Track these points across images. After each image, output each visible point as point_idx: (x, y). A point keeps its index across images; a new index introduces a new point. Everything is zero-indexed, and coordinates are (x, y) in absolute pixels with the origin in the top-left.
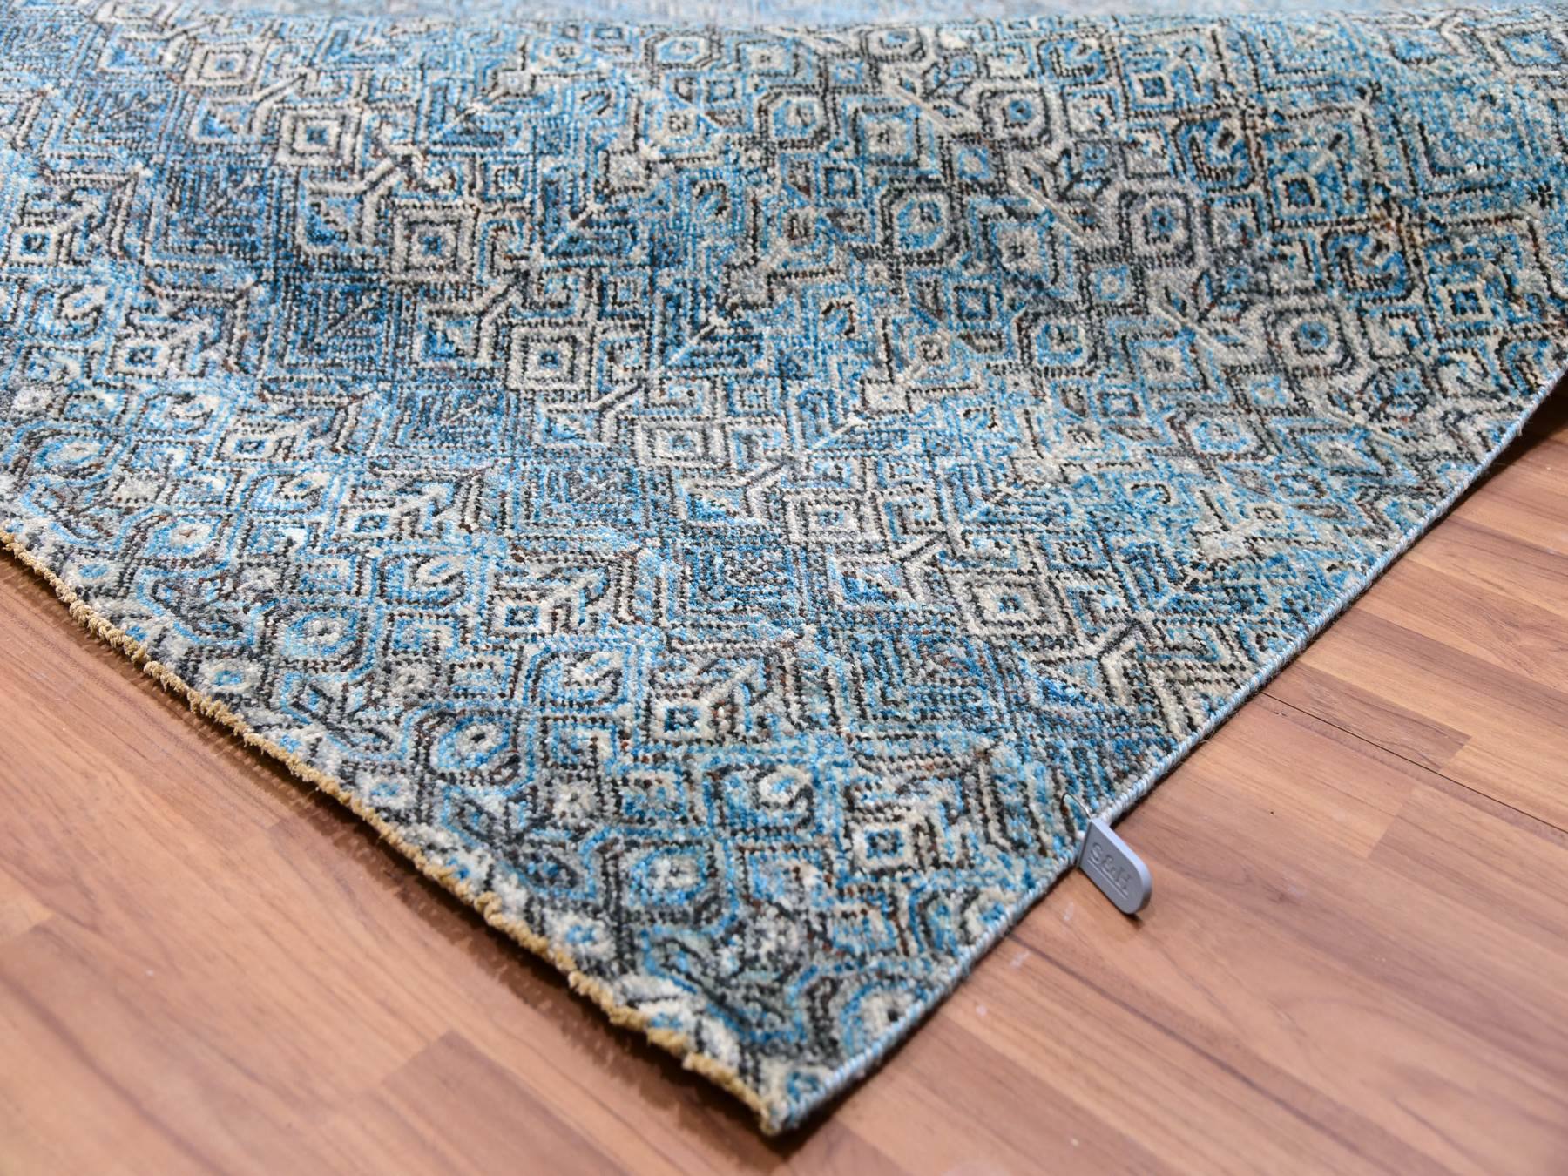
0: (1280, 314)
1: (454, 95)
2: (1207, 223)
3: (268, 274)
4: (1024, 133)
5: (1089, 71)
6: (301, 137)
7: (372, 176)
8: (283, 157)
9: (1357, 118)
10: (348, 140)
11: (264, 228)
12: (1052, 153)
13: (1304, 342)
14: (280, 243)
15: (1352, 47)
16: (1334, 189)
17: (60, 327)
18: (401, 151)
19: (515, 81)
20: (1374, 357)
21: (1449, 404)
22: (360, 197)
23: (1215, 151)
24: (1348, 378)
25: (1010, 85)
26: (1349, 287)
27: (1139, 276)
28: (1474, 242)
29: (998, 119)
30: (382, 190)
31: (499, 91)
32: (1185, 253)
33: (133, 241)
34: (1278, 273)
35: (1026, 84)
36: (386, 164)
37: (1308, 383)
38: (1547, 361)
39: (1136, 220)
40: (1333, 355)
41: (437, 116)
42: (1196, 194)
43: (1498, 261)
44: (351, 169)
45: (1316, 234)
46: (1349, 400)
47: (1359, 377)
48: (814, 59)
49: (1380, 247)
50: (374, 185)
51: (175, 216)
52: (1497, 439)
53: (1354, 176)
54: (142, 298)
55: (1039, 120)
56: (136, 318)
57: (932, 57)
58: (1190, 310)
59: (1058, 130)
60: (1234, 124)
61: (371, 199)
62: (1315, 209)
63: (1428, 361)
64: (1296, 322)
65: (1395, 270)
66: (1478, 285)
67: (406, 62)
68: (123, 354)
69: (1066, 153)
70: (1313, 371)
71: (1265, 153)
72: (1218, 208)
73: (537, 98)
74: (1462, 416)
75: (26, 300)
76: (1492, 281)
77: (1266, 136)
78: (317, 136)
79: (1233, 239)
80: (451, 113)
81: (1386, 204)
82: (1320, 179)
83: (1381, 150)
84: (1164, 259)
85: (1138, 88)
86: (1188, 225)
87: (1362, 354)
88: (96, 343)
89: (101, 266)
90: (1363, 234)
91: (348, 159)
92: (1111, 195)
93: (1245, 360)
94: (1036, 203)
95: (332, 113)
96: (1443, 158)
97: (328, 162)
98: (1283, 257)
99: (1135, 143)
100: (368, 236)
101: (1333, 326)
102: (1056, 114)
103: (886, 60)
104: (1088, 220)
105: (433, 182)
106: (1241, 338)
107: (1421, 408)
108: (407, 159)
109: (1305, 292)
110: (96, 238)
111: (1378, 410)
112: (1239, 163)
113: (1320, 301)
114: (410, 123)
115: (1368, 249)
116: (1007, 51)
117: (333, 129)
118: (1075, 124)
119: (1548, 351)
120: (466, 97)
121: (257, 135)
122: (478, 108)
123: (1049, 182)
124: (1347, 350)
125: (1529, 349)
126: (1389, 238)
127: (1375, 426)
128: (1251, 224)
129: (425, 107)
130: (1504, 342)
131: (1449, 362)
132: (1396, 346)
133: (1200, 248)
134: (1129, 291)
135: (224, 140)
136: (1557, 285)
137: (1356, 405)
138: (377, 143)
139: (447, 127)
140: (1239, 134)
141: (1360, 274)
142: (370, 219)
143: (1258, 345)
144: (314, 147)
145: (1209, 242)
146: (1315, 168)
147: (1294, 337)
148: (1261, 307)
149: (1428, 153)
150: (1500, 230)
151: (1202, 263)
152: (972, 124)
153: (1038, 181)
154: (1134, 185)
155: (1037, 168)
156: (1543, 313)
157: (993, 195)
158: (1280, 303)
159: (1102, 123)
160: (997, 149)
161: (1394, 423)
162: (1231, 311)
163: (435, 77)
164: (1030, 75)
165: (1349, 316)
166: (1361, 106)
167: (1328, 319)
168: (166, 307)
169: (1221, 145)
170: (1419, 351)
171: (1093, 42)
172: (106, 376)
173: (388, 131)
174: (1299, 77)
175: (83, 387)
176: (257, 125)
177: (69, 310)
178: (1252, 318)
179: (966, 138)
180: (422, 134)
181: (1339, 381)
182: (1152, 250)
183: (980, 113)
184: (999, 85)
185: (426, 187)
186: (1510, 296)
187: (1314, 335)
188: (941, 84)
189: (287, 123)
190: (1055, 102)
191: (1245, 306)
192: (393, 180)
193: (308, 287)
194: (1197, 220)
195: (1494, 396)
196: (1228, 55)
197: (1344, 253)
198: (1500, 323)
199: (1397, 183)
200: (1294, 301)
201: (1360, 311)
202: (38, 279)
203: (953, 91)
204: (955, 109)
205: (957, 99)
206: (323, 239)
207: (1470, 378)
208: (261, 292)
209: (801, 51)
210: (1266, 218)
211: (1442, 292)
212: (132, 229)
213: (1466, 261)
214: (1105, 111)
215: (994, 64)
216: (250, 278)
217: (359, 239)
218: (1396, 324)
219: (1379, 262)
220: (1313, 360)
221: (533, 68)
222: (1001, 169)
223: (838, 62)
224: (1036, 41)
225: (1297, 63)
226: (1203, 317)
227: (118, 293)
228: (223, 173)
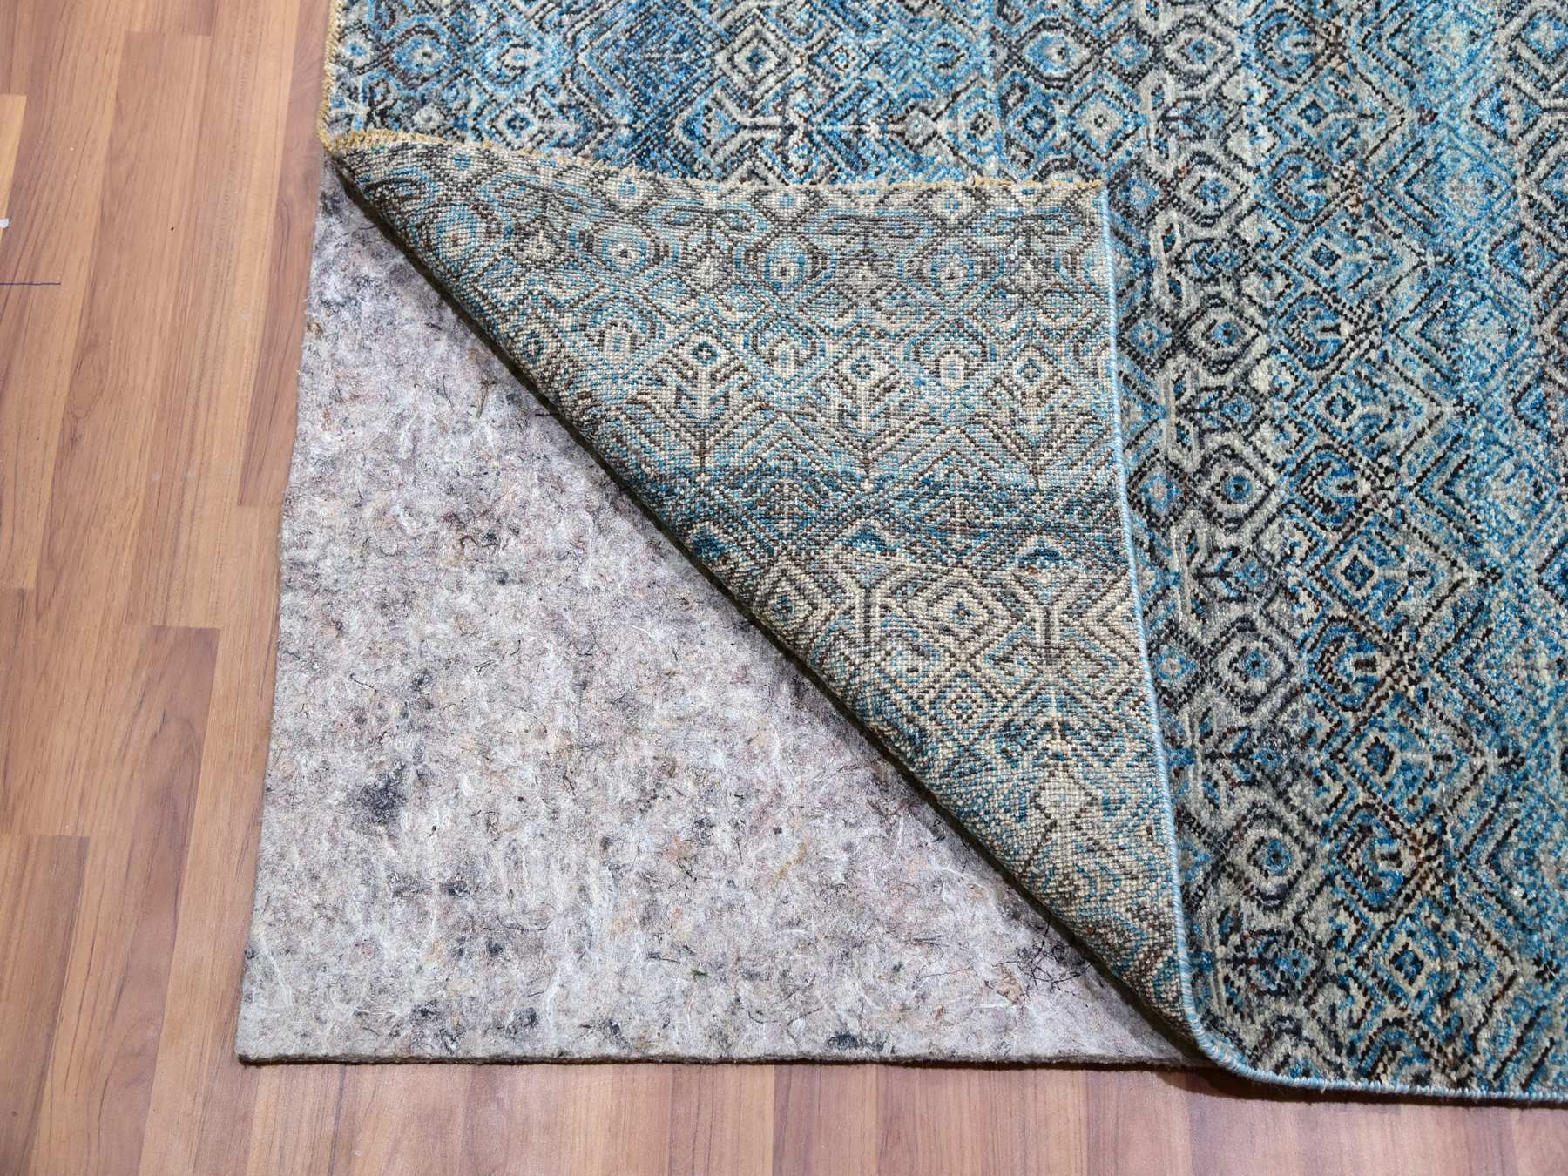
0: (1271, 815)
2: (1288, 700)
4: (1220, 505)
5: (1328, 508)
9: (1478, 762)
12: (1225, 540)
13: (1263, 854)
15: (1543, 713)
16: (1410, 784)
20: (1297, 920)
21: (1301, 1012)
23: (1348, 663)
24: (1258, 913)
25: (1254, 460)
26: (1342, 855)
27: (1198, 681)
28: (1463, 936)
29: (1214, 478)
32: (1250, 702)
34: (1301, 789)
35: (1269, 472)
37: (1225, 885)
38: (1409, 1072)
39: (1236, 646)
40: (1270, 886)
42: (1301, 673)
43: (1464, 967)
45: (1362, 797)
46: (1236, 928)
47: (1269, 922)
49: (1395, 858)
52: (1294, 1074)
53: (1433, 794)
55: (1243, 508)
57: (1227, 379)
58: (1209, 742)
59: (1248, 529)
60: (1384, 665)
62: (1376, 778)
63: (1330, 967)
64: (1275, 833)
65: (1387, 884)
66: (1432, 965)
69: (1235, 551)
70: (1239, 879)
71: (1385, 706)
72: (1307, 699)
74: (1296, 1032)
76: (1444, 975)
77: (1399, 697)
79: (1295, 730)
81: (1432, 838)
82: (1406, 766)
83: (1470, 801)
84: (1231, 693)
85: (1346, 561)
86: (1272, 686)
87: (1291, 908)
90: (1393, 836)
92: (1236, 611)
93: (1205, 818)
94: (1175, 562)
96: (1507, 861)
98: (1319, 782)
99: (1293, 596)
101: (1298, 866)
102: (1260, 518)
104: (1201, 609)
106: (1223, 800)
107: (1278, 994)
109: (1306, 821)
111: (1249, 962)
112: (1358, 690)
113: (1310, 840)
115: (1386, 849)
116: (1290, 429)
118: (1265, 538)
119: (1419, 1067)
123: (1200, 558)
124: (1285, 893)
125: (1409, 1049)
126: (1409, 860)
127: (1223, 970)
128: (1320, 735)
130: (1399, 1022)
131: (1345, 988)
132: (1323, 931)
133: (1264, 710)
134: (1179, 684)
136: (1485, 1036)
137: (1235, 939)
140: (1380, 672)
141: (1358, 858)
143: (1229, 816)
145: (1275, 714)
146: (1410, 756)
147: (1261, 842)
148: (1265, 796)
149: (1501, 844)
150: (1490, 952)
151: (1254, 721)
152: (1190, 463)
153: (1193, 549)
154: (1260, 623)
155: (1202, 539)
156: (1450, 1039)
157: (1151, 526)
158: (1279, 808)
159: (1287, 558)
160: (1189, 498)
161: (1241, 982)
162: (1238, 775)
164: (1279, 467)
165: (1317, 873)
166: (1492, 759)
167: (1300, 857)
169: (1357, 665)
170: (1332, 955)
171: (1365, 487)
174: (1472, 686)
178: (1246, 796)
179: (1174, 469)
181: (1248, 908)
182: (1227, 675)
183: (1206, 460)
184: (1247, 452)
186: (1444, 1000)
187: (1276, 857)
188: (1206, 410)
190: (1274, 499)
191: (1252, 783)
194: (1282, 691)
195: (1338, 1047)
196: (1446, 612)
197: (1366, 830)
199: (1457, 836)
200: (1291, 818)
201: (1329, 879)
203: (1207, 424)
204: (1191, 440)
205: (1202, 434)
207: (1342, 1015)
210: (1336, 744)
211: (1401, 938)
213: (1443, 942)
214: (1300, 552)
215: (1265, 430)
218: (1343, 917)
219: (1382, 866)
220: (1252, 872)
222: (1176, 515)
224: (1326, 440)
225: (1488, 677)
226: (1212, 757)
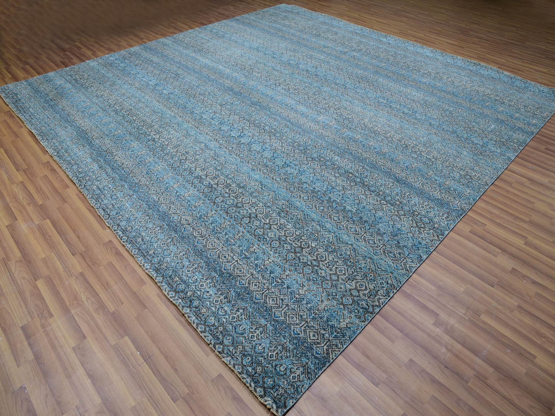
0: (357, 282)
1: (244, 252)
2: (348, 271)
3: (218, 274)
4: (323, 260)
5: (332, 252)
6: (223, 257)
7: (232, 263)
8: (220, 260)
9: (368, 261)
10: (229, 258)
11: (218, 268)
12: (326, 262)
13: (361, 286)
14: (220, 270)
15: (368, 252)
16: (365, 268)
17: (192, 282)
18: (236, 259)
19: (252, 250)
20: (370, 289)
21: (379, 297)
22: (231, 265)
23: (349, 263)
24: (366, 292)
25: (321, 253)
26: (367, 280)
27: (338, 277)
28: (383, 277)
29: (319, 258)
30: (234, 264)
31: (250, 251)
32: (345, 274)
33: (201, 270)
34: (357, 277)
35: (323, 253)
36: (234, 261)
37: (360, 292)
38: (392, 293)
39: (338, 270)
40: (364, 288)
41: (241, 255)
42: (346, 268)
43: (386, 279)
44: (230, 262)
45: (363, 273)
46: (366, 295)
47: (367, 291)
48: (294, 248)
49: (371, 276)
50: (233, 264)
51: (206, 267)
52: (384, 303)
53: (368, 267)
54: (202, 277)
55: (325, 258)
56: (201, 280)
57: (310, 248)
58: (345, 281)
59: (327, 259)
60: (352, 260)
61: (232, 265)
62: (362, 271)
63: (377, 290)
64: (359, 283)
65: (373, 279)
66: (384, 282)
67: (237, 245)
68: (200, 285)
69: (328, 262)
70: (361, 290)
71: (356, 264)
72: (349, 269)
73: (255, 253)
74: (380, 299)
75: (188, 278)
76: (385, 281)
77: (356, 262)
78: (225, 257)
79: (351, 273)
80: (243, 254)
81: (372, 271)
82: (363, 267)
83: (371, 265)
84: (341, 275)
85: (339, 255)
86: (345, 271)
87: (368, 288)
88: (196, 284)
89: (197, 273)
90: (369, 274)
91: (229, 260)
92: (334, 267)
93: (352, 288)
94: (324, 268)
95: (227, 254)
96: (379, 267)
97: (226, 261)
98: (358, 275)
99: (338, 262)
100: (232, 270)
101: (364, 284)
102: (327, 257)
103: (304, 248)
104: (331, 270)
105: (241, 263)
106: (352, 285)
107: (375, 297)
108: (237, 261)
109: (361, 280)
110: (196, 270)
111: (370, 297)
112: (352, 265)
113: (363, 281)
114: (238, 256)
115: (370, 276)
116: (321, 247)
117: (227, 256)
118: (330, 259)
119: (392, 291)
120: (245, 252)
121: (217, 256)
122: (247, 254)
123: (326, 266)
124: (366, 287)
125: (390, 291)
126: (372, 275)
127: (368, 300)
128: (354, 271)
129: (240, 254)
130: (386, 289)
131: (379, 291)
132: (373, 288)
133: (346, 274)
134: (336, 278)
135: (213, 257)
136: (393, 283)
137: (366, 296)
138: (233, 259)
139: (243, 256)
140: (352, 261)
141: (368, 279)
142: (232, 268)
143: (354, 286)
144: (225, 259)
145: (348, 273)
146: (362, 266)
147: (359, 285)
148: (355, 281)
149: (377, 266)
150: (387, 276)
151: (347, 275)
152: (315, 258)
153: (324, 266)
154: (338, 266)
155: (324, 264)
156: (392, 286)
157: (318, 267)
158: (357, 281)
159: (333, 259)
160: (319, 261)
161: (371, 299)
162: (351, 281)
163: (241, 248)
164: (324, 252)
165: (367, 283)
166: (369, 260)
167: (364, 283)
168: (205, 278)
169: (350, 262)
170: (375, 289)
171: (333, 247)
172: (198, 289)
173: (235, 257)
174: (361, 255)
175: (195, 291)
176: (217, 255)
177: (193, 279)
178: (353, 282)
179: (314, 260)
180: (239, 257)
181: (365, 292)
182: (340, 274)
183: (316, 257)
184: (319, 253)
185: (240, 264)
186: (388, 283)
187: (362, 285)
188: (311, 252)
189: (221, 255)
190: (327, 255)
191: (353, 281)
192: (235, 263)
193: (223, 276)
194: (346, 271)
195: (385, 296)
196: (352, 251)
197: (366, 276)
198: (386, 286)
199: (373, 269)
200: (359, 281)
201: (368, 283)
202: (189, 275)
203: (313, 253)
204: (313, 256)
205: (313, 255)
206: (226, 270)
207: (382, 293)
208: (217, 276)
209: (292, 246)
210: (356, 271)
211: (379, 282)
212: (201, 268)
213: (382, 279)
214: (334, 257)
215: (319, 249)
216: (216, 274)
217: (231, 270)
218: (373, 285)
219: (371, 277)
220: (361, 289)
221: (254, 247)
222: (319, 264)
223: (297, 248)
224: (325, 246)
225: (361, 253)
226: (347, 282)
227: (199, 277)
228: (213, 262)
